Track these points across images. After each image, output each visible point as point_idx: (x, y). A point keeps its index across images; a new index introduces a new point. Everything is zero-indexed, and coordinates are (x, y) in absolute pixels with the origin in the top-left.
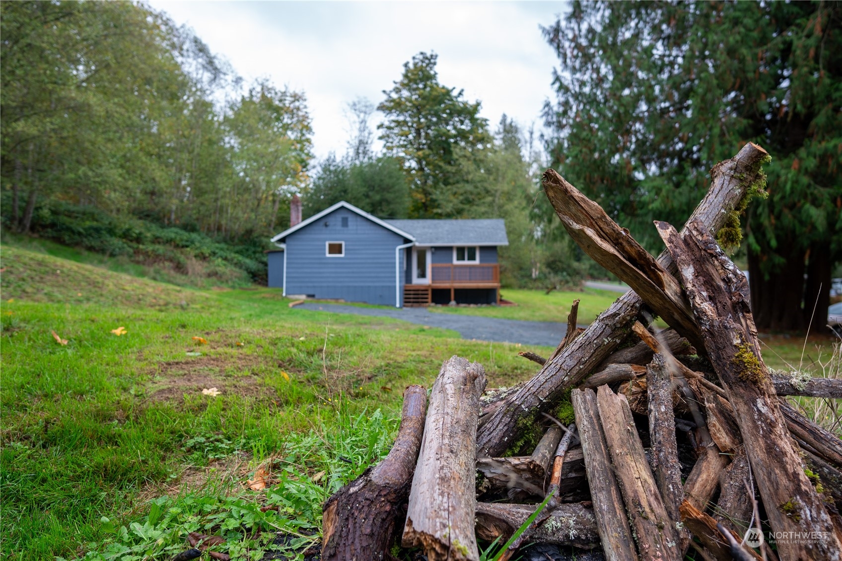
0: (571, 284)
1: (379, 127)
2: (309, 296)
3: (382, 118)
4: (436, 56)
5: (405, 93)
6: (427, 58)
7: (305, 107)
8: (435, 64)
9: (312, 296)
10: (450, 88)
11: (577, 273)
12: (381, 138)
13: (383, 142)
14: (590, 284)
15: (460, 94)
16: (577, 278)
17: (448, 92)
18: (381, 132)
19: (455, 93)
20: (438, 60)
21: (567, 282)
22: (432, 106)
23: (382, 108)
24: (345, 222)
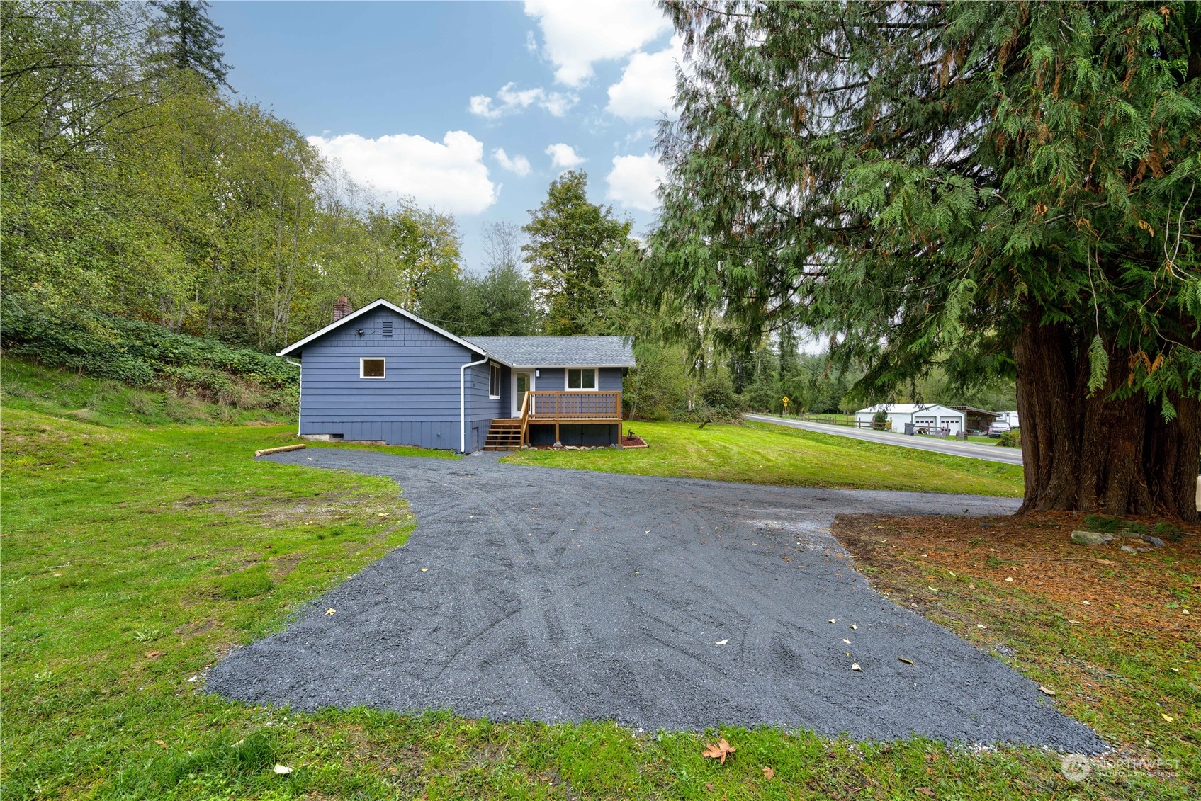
0: (729, 417)
1: (523, 249)
2: (335, 436)
3: (526, 239)
4: (586, 175)
5: (553, 214)
6: (576, 178)
7: (453, 231)
8: (585, 184)
9: (341, 436)
10: (597, 205)
11: (736, 405)
12: (526, 260)
13: (529, 265)
14: (750, 416)
15: (609, 212)
16: (736, 411)
17: (596, 211)
18: (525, 254)
19: (603, 212)
20: (588, 180)
21: (725, 414)
22: (578, 224)
23: (528, 229)
24: (387, 331)
